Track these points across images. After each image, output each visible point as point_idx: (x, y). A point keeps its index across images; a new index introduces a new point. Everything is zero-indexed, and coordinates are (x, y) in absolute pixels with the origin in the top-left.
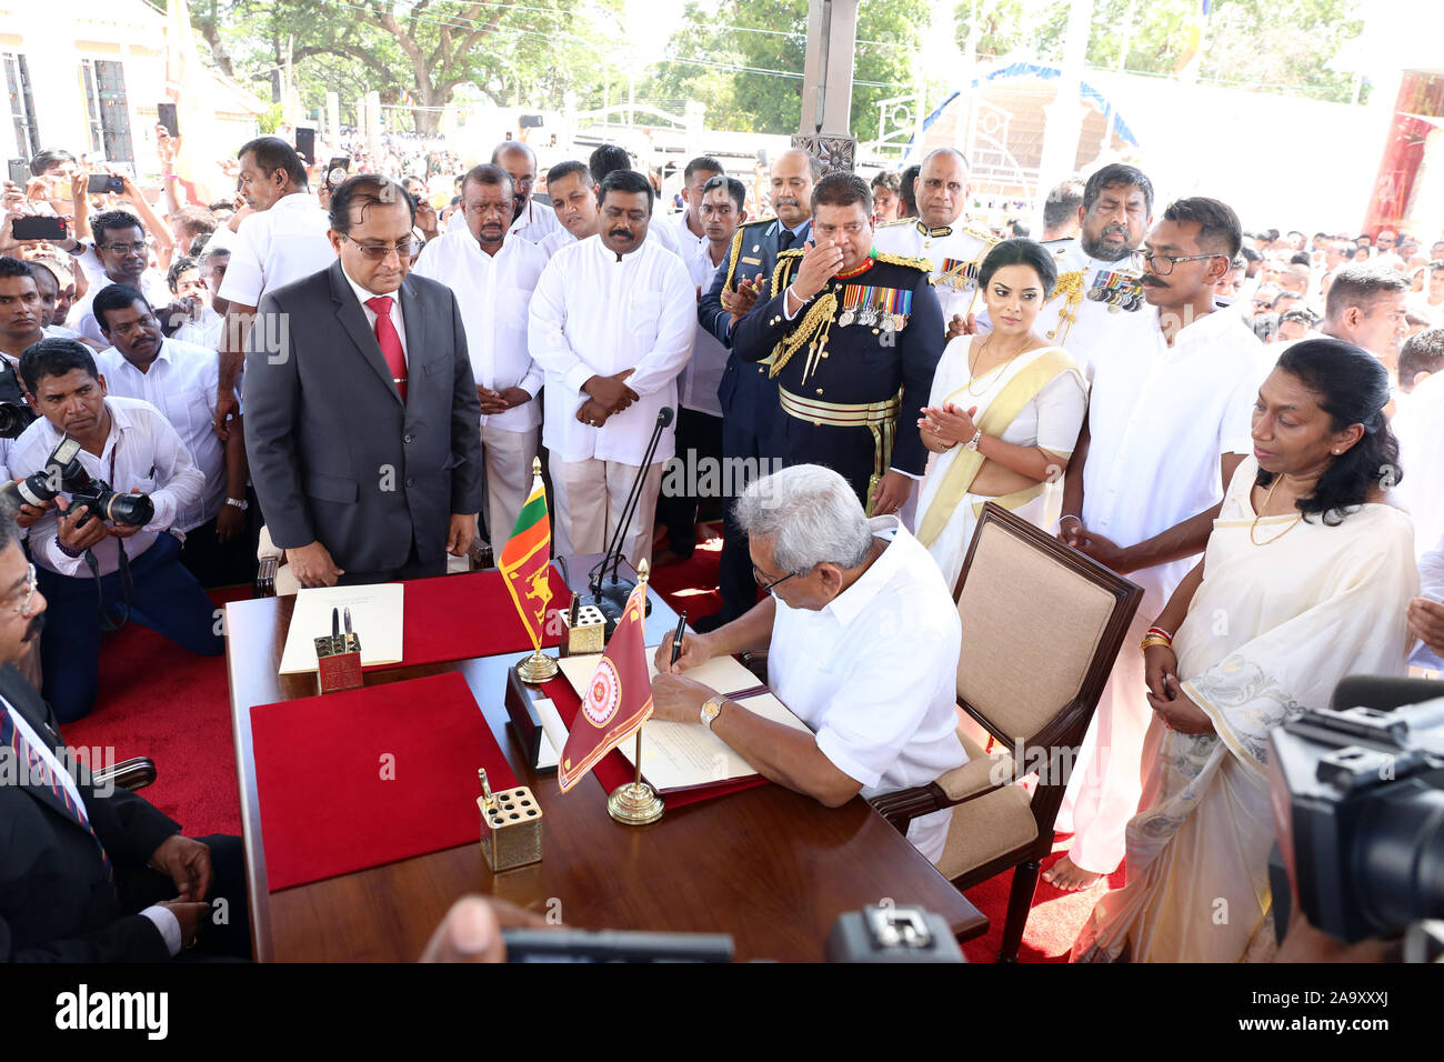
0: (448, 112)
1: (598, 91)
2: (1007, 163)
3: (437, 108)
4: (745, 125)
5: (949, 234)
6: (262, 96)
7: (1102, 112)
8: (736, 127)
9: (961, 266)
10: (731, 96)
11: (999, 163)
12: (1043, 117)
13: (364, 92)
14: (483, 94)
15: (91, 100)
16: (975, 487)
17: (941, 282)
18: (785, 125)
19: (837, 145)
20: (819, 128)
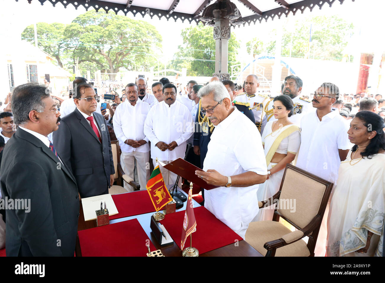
0: (118, 74)
1: (156, 68)
2: (265, 80)
3: (115, 74)
4: (194, 75)
5: (255, 96)
6: (70, 72)
7: (286, 67)
8: (192, 75)
9: (258, 104)
10: (191, 68)
11: (263, 80)
12: (271, 69)
13: (96, 71)
14: (127, 70)
15: (28, 75)
16: (272, 161)
17: (253, 108)
18: (205, 74)
19: (225, 76)
20: (220, 72)
